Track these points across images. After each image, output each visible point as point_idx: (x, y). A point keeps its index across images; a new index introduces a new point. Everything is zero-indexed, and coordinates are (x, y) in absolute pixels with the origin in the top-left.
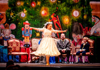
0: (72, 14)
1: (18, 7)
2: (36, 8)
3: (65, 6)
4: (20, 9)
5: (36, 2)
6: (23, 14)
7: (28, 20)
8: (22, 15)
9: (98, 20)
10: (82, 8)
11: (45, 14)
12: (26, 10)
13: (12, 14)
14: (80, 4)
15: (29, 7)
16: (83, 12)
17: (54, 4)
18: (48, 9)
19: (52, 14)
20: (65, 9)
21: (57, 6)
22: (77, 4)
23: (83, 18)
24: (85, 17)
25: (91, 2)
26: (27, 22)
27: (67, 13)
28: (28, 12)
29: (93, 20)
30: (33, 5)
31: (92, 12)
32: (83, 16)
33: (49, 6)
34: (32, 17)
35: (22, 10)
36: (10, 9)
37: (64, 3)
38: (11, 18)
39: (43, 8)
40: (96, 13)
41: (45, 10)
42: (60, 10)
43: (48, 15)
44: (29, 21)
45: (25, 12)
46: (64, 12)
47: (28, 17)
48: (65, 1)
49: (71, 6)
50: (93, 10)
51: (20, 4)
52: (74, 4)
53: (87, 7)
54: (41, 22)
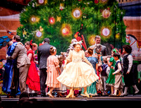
0: (100, 33)
1: (33, 24)
2: (55, 26)
3: (92, 22)
4: (35, 27)
5: (55, 17)
6: (39, 33)
8: (37, 35)
10: (113, 25)
11: (67, 33)
12: (43, 27)
13: (25, 33)
14: (111, 19)
15: (46, 24)
16: (115, 29)
17: (78, 20)
18: (71, 26)
19: (75, 33)
20: (92, 26)
21: (82, 23)
22: (107, 19)
23: (115, 38)
24: (117, 36)
25: (124, 18)
27: (95, 31)
28: (46, 30)
29: (127, 40)
30: (51, 21)
31: (126, 30)
32: (115, 35)
33: (72, 22)
34: (51, 36)
35: (37, 27)
36: (22, 26)
37: (91, 19)
38: (23, 38)
39: (64, 25)
40: (131, 31)
41: (67, 27)
42: (85, 28)
43: (70, 34)
45: (42, 30)
46: (91, 30)
47: (45, 37)
48: (92, 16)
49: (99, 23)
50: (127, 27)
51: (35, 20)
52: (103, 20)
53: (120, 24)
54: (62, 43)
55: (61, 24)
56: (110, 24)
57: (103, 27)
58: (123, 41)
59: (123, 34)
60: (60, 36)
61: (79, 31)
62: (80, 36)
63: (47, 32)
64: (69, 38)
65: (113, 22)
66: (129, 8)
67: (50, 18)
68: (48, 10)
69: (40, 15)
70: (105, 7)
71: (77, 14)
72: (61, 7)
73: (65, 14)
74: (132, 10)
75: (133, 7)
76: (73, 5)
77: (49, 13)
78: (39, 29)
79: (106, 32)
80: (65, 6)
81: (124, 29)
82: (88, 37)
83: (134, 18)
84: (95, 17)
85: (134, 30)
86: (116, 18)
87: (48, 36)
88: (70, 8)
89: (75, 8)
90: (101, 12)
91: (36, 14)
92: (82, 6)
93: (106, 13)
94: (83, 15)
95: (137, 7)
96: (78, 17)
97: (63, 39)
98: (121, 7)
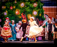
0: (33, 13)
1: (3, 9)
2: (13, 10)
6: (6, 13)
10: (38, 10)
11: (18, 13)
12: (7, 11)
15: (9, 9)
16: (39, 12)
17: (23, 8)
18: (20, 10)
19: (22, 13)
20: (29, 10)
21: (24, 9)
22: (36, 7)
23: (39, 15)
25: (43, 7)
26: (8, 18)
27: (30, 12)
29: (44, 17)
30: (11, 8)
31: (44, 12)
32: (39, 14)
34: (11, 15)
35: (5, 11)
37: (29, 7)
39: (17, 10)
40: (46, 12)
41: (18, 11)
42: (26, 11)
43: (19, 14)
44: (9, 17)
45: (7, 12)
46: (28, 12)
47: (8, 15)
48: (29, 6)
49: (32, 9)
50: (45, 11)
51: (4, 7)
52: (34, 8)
53: (41, 9)
54: (16, 18)
55: (15, 9)
56: (37, 10)
57: (34, 11)
58: (43, 17)
59: (43, 14)
60: (15, 15)
61: (23, 13)
62: (24, 15)
63: (9, 13)
64: (19, 15)
66: (45, 2)
68: (10, 3)
69: (6, 5)
70: (35, 2)
71: (22, 5)
72: (16, 2)
73: (17, 5)
74: (46, 3)
76: (21, 1)
77: (10, 4)
79: (35, 13)
80: (17, 2)
82: (27, 15)
83: (48, 7)
84: (30, 6)
86: (40, 7)
87: (10, 15)
88: (19, 2)
89: (22, 3)
90: (33, 4)
92: (24, 1)
93: (35, 5)
94: (25, 5)
96: (23, 6)
98: (42, 2)
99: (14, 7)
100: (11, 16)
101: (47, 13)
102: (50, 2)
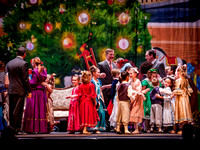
0: (115, 45)
1: (21, 32)
2: (53, 35)
3: (104, 30)
4: (25, 36)
5: (54, 23)
6: (31, 45)
7: (38, 55)
8: (28, 47)
9: (162, 55)
10: (134, 34)
11: (70, 44)
12: (35, 37)
13: (10, 45)
14: (130, 26)
15: (40, 32)
16: (135, 40)
17: (85, 28)
18: (75, 36)
19: (81, 45)
20: (104, 35)
21: (91, 31)
22: (126, 26)
23: (136, 51)
24: (139, 50)
25: (149, 25)
27: (109, 42)
28: (39, 41)
30: (48, 28)
31: (152, 42)
32: (136, 47)
33: (77, 30)
34: (46, 50)
35: (27, 37)
36: (6, 35)
37: (103, 26)
38: (8, 52)
39: (66, 34)
40: (159, 42)
41: (69, 37)
42: (95, 38)
43: (74, 47)
44: (41, 57)
45: (35, 40)
46: (102, 41)
47: (39, 50)
48: (105, 22)
49: (115, 31)
50: (153, 37)
51: (24, 26)
52: (120, 28)
53: (143, 32)
55: (62, 33)
56: (130, 33)
57: (120, 36)
59: (147, 46)
60: (60, 49)
62: (88, 49)
63: (41, 44)
64: (72, 51)
65: (133, 30)
66: (156, 10)
67: (45, 24)
68: (43, 13)
69: (31, 20)
70: (122, 10)
71: (83, 18)
72: (62, 9)
73: (67, 18)
74: (159, 14)
75: (162, 10)
76: (79, 7)
77: (44, 17)
78: (31, 39)
79: (124, 44)
80: (67, 8)
81: (149, 40)
82: (100, 50)
83: (163, 25)
84: (109, 23)
85: (163, 42)
86: (137, 25)
87: (44, 49)
88: (73, 11)
89: (81, 11)
90: (117, 16)
91: (26, 19)
92: (90, 8)
93: (124, 17)
94: (92, 20)
95: (167, 9)
96: (85, 22)
97: (63, 53)
98: (144, 10)
99: (58, 26)
100: (49, 54)
101: (160, 45)
102: (172, 9)
